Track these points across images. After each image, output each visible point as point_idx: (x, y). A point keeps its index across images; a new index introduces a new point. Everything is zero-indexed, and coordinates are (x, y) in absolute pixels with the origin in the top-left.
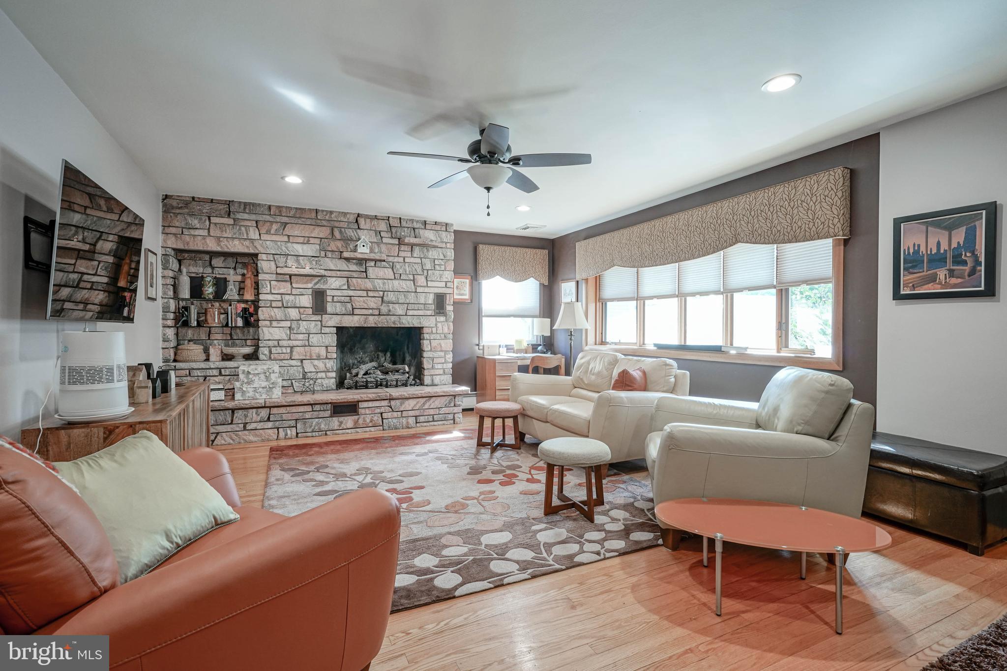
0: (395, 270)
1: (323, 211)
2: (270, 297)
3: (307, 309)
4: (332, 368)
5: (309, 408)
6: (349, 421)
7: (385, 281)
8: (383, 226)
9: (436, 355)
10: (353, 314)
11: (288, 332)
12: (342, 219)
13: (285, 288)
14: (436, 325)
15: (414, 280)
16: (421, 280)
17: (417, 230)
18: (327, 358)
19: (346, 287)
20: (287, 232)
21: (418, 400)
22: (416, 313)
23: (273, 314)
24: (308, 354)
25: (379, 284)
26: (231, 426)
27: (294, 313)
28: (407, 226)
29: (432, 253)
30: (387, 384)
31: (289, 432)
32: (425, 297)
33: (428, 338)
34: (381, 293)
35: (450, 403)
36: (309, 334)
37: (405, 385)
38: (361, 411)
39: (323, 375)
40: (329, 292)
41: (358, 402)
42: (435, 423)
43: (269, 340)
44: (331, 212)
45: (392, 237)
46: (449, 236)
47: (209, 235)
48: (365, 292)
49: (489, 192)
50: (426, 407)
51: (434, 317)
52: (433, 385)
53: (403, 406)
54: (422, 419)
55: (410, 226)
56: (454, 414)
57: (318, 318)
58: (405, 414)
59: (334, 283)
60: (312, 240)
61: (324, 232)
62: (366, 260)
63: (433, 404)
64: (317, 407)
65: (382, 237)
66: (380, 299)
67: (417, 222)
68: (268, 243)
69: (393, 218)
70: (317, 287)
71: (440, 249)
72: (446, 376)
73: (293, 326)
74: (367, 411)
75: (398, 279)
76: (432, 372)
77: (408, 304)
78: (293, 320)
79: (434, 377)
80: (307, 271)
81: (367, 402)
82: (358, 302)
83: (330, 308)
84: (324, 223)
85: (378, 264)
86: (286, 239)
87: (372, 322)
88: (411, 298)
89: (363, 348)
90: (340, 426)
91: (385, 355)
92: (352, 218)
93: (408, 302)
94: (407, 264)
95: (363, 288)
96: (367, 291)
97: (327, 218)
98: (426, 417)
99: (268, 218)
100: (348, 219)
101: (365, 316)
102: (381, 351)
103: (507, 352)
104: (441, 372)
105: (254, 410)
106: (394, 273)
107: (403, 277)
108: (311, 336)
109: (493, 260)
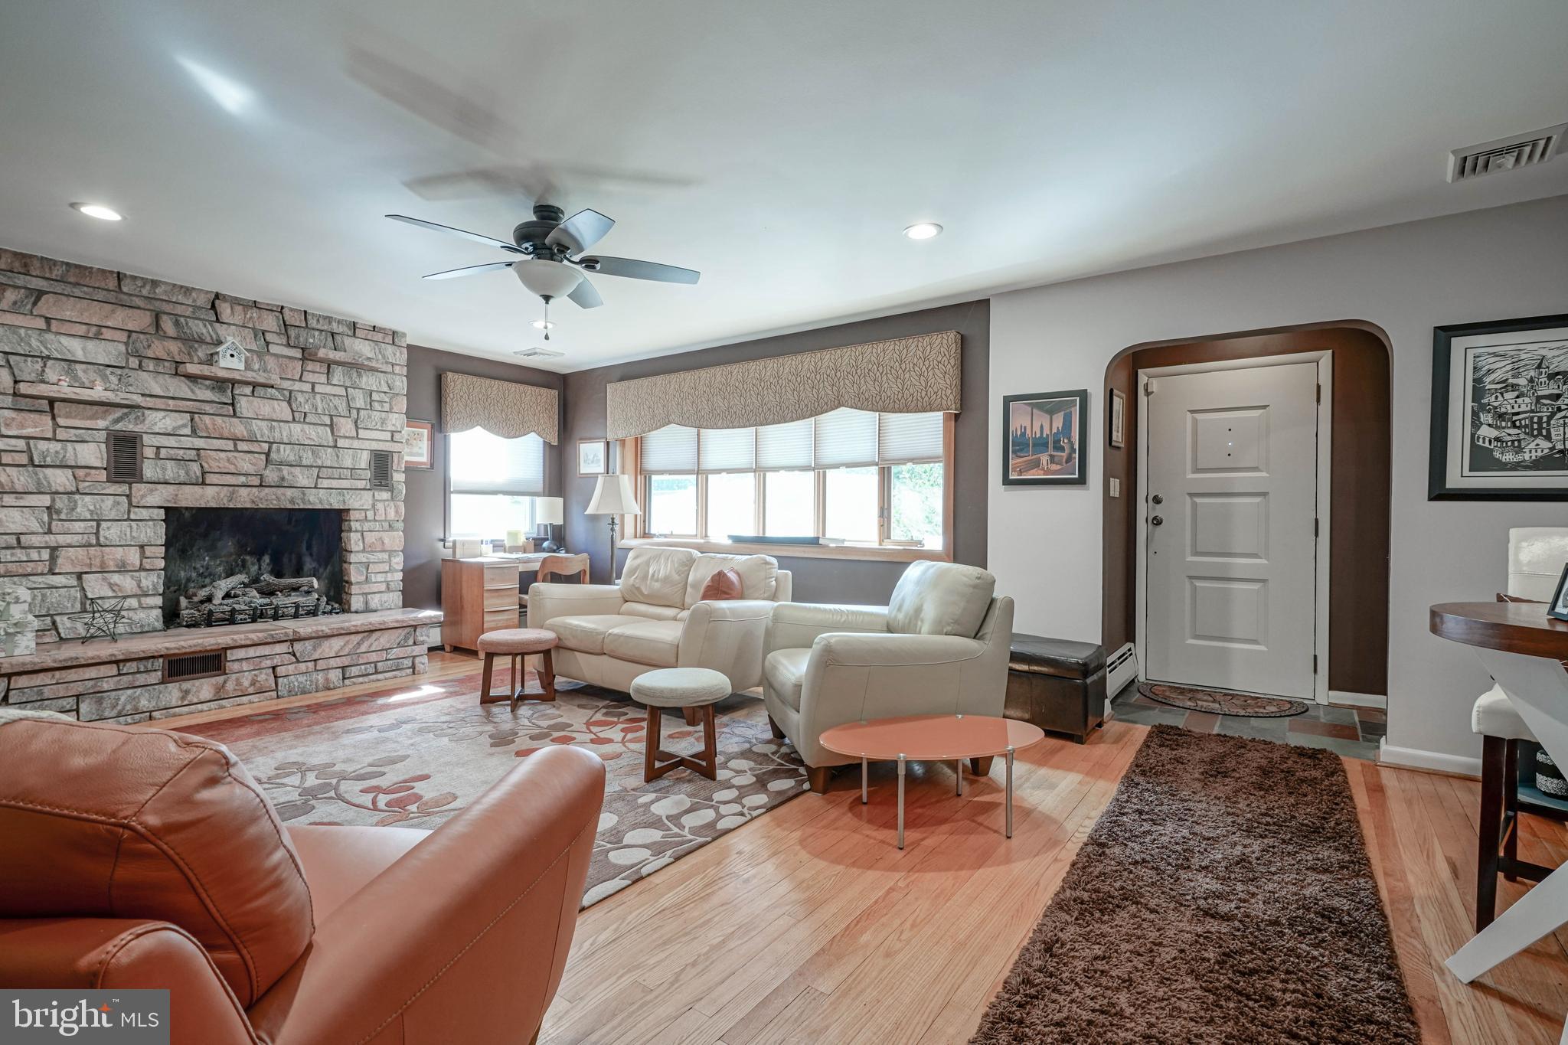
0: (294, 406)
1: (134, 278)
3: (93, 471)
4: (155, 588)
5: (112, 670)
6: (204, 687)
7: (274, 423)
8: (270, 322)
9: (372, 558)
10: (204, 483)
11: (45, 518)
12: (181, 298)
13: (38, 425)
14: (374, 506)
15: (331, 426)
16: (346, 426)
17: (338, 338)
18: (142, 569)
19: (188, 431)
20: (44, 311)
21: (347, 638)
22: (335, 484)
24: (97, 562)
25: (261, 429)
27: (59, 479)
28: (319, 327)
29: (368, 381)
30: (276, 612)
32: (353, 457)
33: (359, 528)
34: (265, 446)
35: (406, 639)
36: (99, 522)
37: (313, 613)
38: (230, 667)
39: (133, 602)
40: (148, 440)
41: (225, 649)
42: (380, 676)
44: (155, 283)
45: (288, 345)
46: (398, 354)
48: (231, 443)
49: (547, 303)
50: (363, 648)
51: (371, 493)
52: (367, 610)
53: (319, 651)
54: (355, 671)
55: (325, 328)
56: (414, 657)
57: (124, 488)
58: (321, 665)
59: (161, 422)
60: (107, 334)
61: (139, 321)
62: (234, 383)
63: (377, 642)
64: (132, 667)
65: (268, 344)
66: (263, 457)
67: (339, 322)
69: (291, 310)
70: (118, 427)
71: (383, 374)
72: (391, 594)
73: (58, 505)
74: (245, 666)
75: (299, 422)
76: (366, 588)
77: (320, 467)
78: (58, 493)
79: (369, 596)
80: (98, 393)
81: (244, 650)
82: (216, 462)
83: (149, 470)
84: (138, 302)
85: (260, 391)
86: (40, 323)
87: (245, 499)
88: (327, 457)
89: (212, 549)
90: (183, 698)
91: (259, 560)
92: (203, 301)
93: (320, 463)
94: (318, 397)
95: (226, 435)
96: (235, 440)
97: (145, 292)
98: (363, 667)
100: (194, 301)
101: (231, 489)
102: (251, 554)
103: (494, 551)
104: (383, 587)
106: (293, 411)
107: (310, 418)
108: (104, 525)
109: (471, 399)
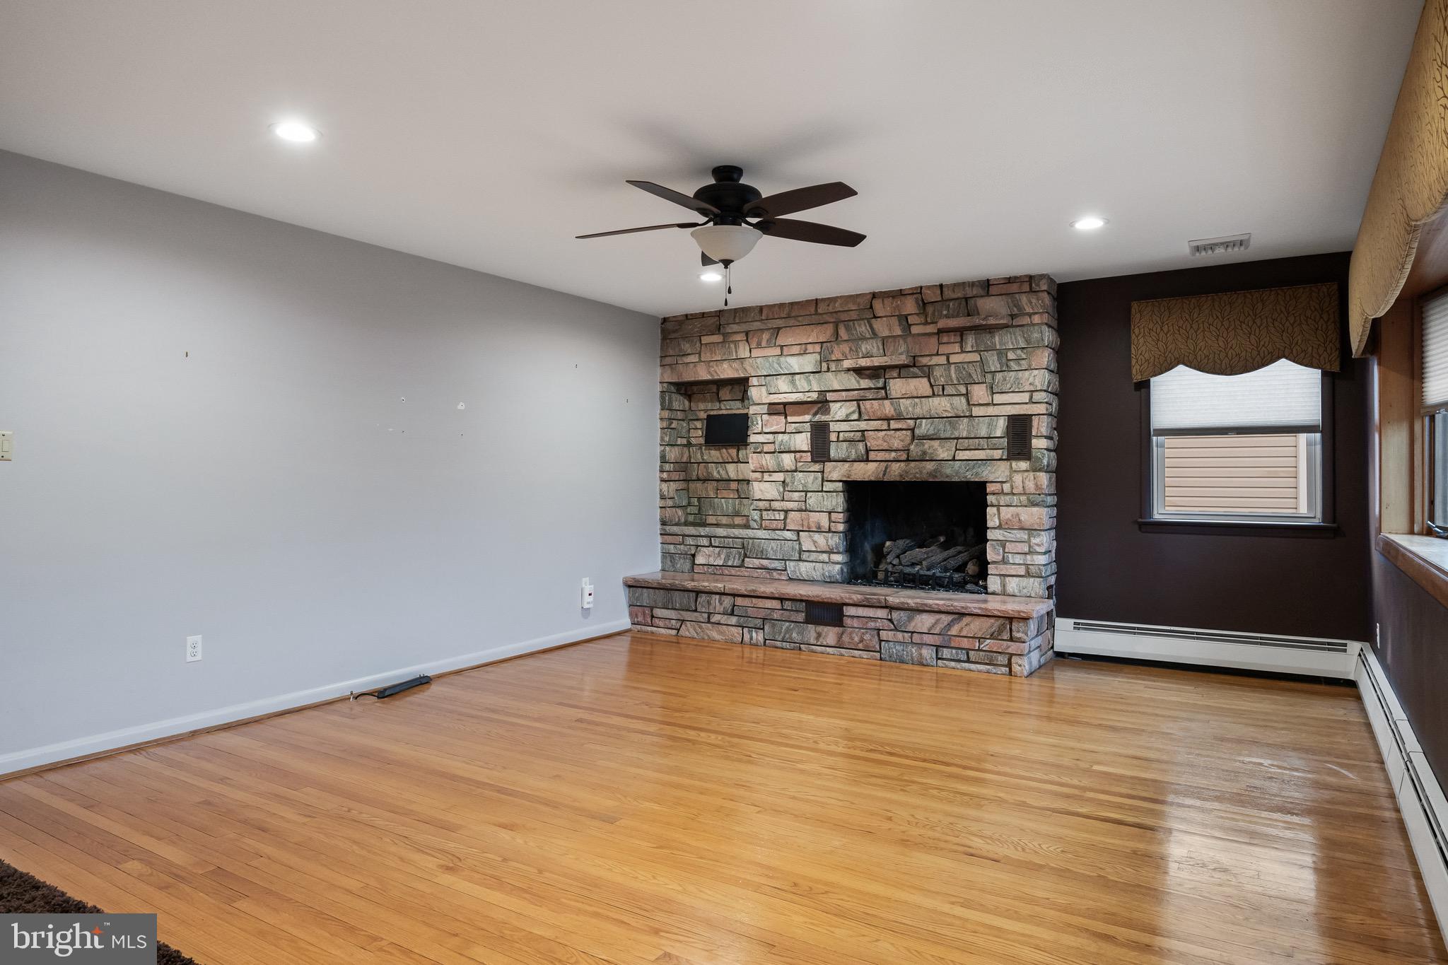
0: (932, 380)
1: (825, 300)
2: (761, 438)
3: (804, 454)
4: (837, 548)
6: (830, 634)
7: (916, 400)
8: (910, 306)
9: (1009, 536)
10: (867, 460)
11: (782, 490)
12: (850, 306)
13: (778, 423)
14: (1011, 478)
15: (967, 395)
16: (980, 394)
17: (971, 302)
18: (830, 531)
19: (855, 416)
20: (780, 341)
21: (938, 616)
22: (971, 455)
23: (764, 463)
24: (805, 523)
25: (906, 406)
26: (696, 614)
27: (788, 460)
28: (954, 296)
29: (1000, 340)
30: (923, 582)
31: (754, 634)
32: (989, 425)
33: (995, 502)
34: (911, 423)
35: (1000, 631)
36: (806, 492)
38: (847, 621)
39: (825, 557)
40: (833, 427)
41: (843, 604)
42: (973, 666)
43: (760, 500)
44: (835, 299)
45: (926, 323)
46: (1034, 301)
47: (700, 361)
48: (885, 423)
50: (954, 631)
51: (1007, 463)
52: (1005, 594)
53: (913, 624)
54: (946, 653)
55: (959, 295)
56: (1011, 655)
57: (817, 467)
58: (916, 638)
59: (839, 410)
60: (810, 348)
61: (825, 333)
62: (885, 368)
63: (967, 628)
64: (788, 605)
65: (910, 326)
66: (909, 433)
67: (973, 285)
68: (759, 360)
69: (929, 287)
70: (817, 418)
71: (1017, 329)
72: (1032, 580)
73: (788, 480)
74: (856, 623)
75: (939, 395)
76: (1004, 569)
77: (957, 439)
78: (787, 471)
79: (1007, 579)
80: (798, 395)
81: (853, 608)
82: (875, 440)
83: (833, 453)
84: (827, 318)
85: (904, 372)
86: (778, 351)
87: (896, 473)
88: (963, 428)
90: (817, 639)
92: (864, 302)
93: (956, 434)
94: (953, 367)
95: (880, 416)
96: (888, 420)
97: (831, 309)
98: (954, 651)
99: (757, 325)
100: (858, 306)
101: (885, 464)
104: (1022, 571)
105: (718, 597)
106: (932, 386)
107: (949, 390)
108: (809, 494)
109: (1166, 331)
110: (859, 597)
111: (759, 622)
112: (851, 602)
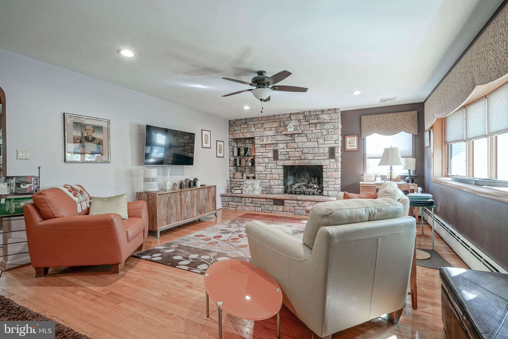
0: (307, 138)
1: (276, 115)
2: (259, 154)
3: (271, 158)
4: (281, 184)
5: (265, 200)
6: (280, 208)
7: (303, 143)
8: (301, 117)
9: (329, 180)
10: (289, 160)
11: (265, 168)
12: (284, 117)
13: (263, 150)
14: (330, 164)
15: (317, 141)
16: (321, 141)
17: (318, 116)
18: (279, 179)
19: (286, 148)
20: (264, 127)
21: (311, 202)
22: (318, 158)
23: (259, 161)
24: (272, 177)
25: (300, 145)
26: (241, 203)
27: (266, 160)
28: (313, 114)
29: (326, 126)
30: (305, 193)
31: (258, 209)
32: (323, 150)
33: (325, 171)
34: (302, 149)
36: (272, 169)
37: (314, 194)
38: (285, 204)
39: (277, 187)
40: (279, 150)
41: (284, 200)
43: (258, 171)
44: (280, 115)
45: (306, 122)
46: (336, 116)
47: (240, 132)
48: (294, 149)
51: (329, 160)
52: (328, 196)
53: (304, 205)
55: (315, 114)
57: (275, 162)
59: (281, 146)
60: (273, 129)
61: (276, 124)
62: (294, 134)
64: (268, 200)
65: (301, 122)
66: (301, 152)
67: (319, 111)
68: (258, 132)
69: (306, 112)
70: (274, 149)
71: (331, 123)
72: (336, 192)
73: (266, 166)
74: (288, 205)
75: (309, 142)
76: (328, 189)
77: (315, 153)
78: (266, 163)
79: (329, 191)
80: (269, 142)
82: (291, 154)
83: (279, 158)
84: (277, 120)
85: (300, 135)
86: (263, 130)
87: (297, 163)
88: (316, 150)
90: (277, 209)
92: (288, 116)
93: (314, 152)
94: (313, 134)
95: (293, 147)
96: (295, 148)
97: (278, 118)
99: (257, 122)
100: (286, 117)
101: (294, 161)
103: (381, 180)
104: (333, 189)
105: (248, 198)
106: (307, 139)
107: (312, 140)
108: (273, 169)
109: (371, 124)
110: (289, 197)
111: (260, 205)
112: (287, 199)
